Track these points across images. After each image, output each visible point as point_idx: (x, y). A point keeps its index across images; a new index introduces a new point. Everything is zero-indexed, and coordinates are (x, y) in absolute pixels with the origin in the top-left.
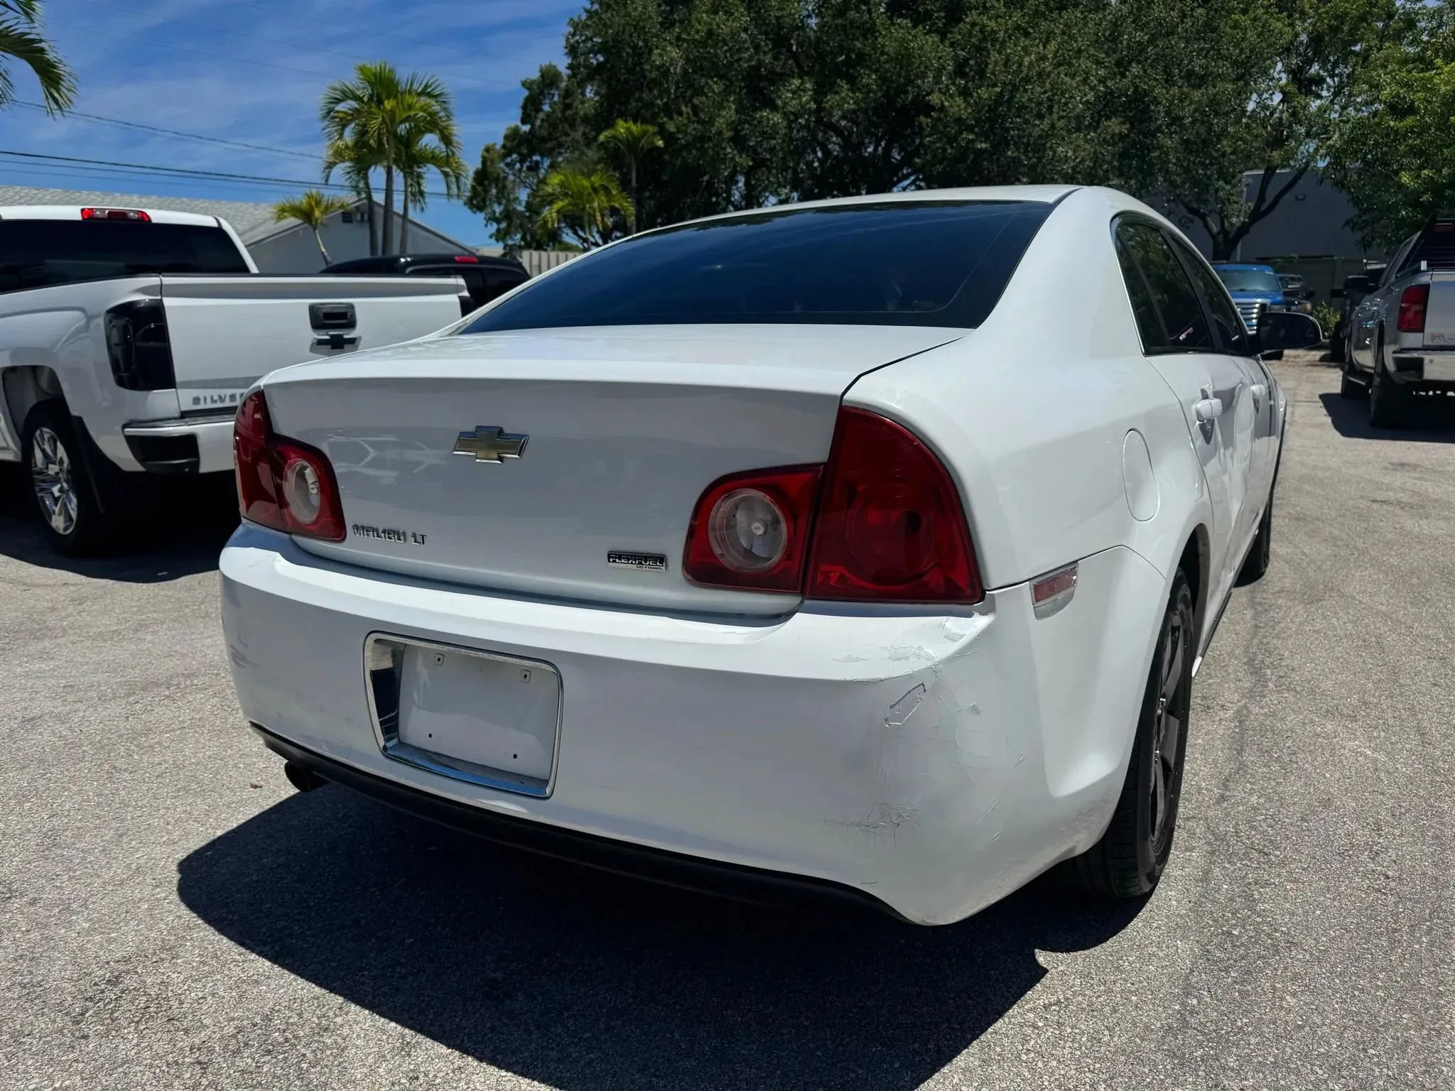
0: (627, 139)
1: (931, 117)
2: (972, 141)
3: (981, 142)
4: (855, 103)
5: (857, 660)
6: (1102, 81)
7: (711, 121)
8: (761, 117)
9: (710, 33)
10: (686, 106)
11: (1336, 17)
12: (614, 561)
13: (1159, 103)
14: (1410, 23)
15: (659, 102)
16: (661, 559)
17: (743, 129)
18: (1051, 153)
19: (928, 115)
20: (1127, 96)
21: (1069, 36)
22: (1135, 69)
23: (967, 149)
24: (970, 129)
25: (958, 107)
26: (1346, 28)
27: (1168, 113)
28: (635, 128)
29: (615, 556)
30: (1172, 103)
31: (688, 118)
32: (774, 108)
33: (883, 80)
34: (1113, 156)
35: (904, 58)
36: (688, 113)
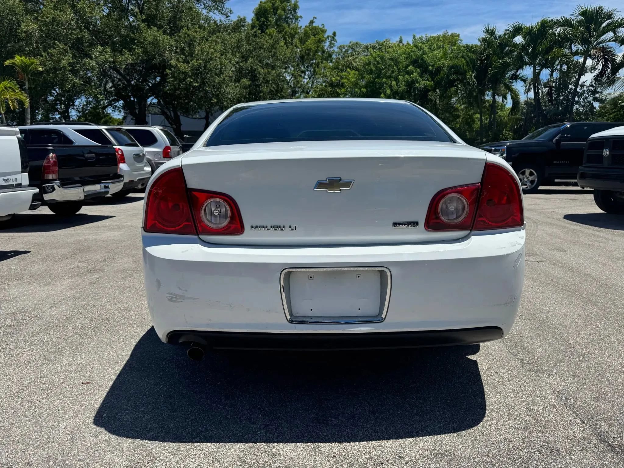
0: (22, 65)
1: (171, 70)
2: (191, 82)
3: (195, 83)
4: (132, 61)
5: (502, 248)
6: (237, 63)
7: (59, 61)
8: (85, 62)
9: (54, 20)
10: (45, 52)
11: (308, 50)
12: (396, 226)
13: (260, 74)
14: (330, 56)
15: (27, 48)
16: (417, 223)
17: (76, 67)
18: (223, 90)
19: (170, 69)
20: (248, 70)
21: (224, 44)
22: (250, 60)
23: (190, 85)
24: (190, 77)
25: (183, 67)
26: (311, 54)
27: (264, 79)
28: (27, 60)
29: (395, 224)
30: (265, 75)
31: (46, 58)
32: (91, 59)
33: (145, 52)
34: (246, 93)
35: (155, 43)
36: (45, 56)
